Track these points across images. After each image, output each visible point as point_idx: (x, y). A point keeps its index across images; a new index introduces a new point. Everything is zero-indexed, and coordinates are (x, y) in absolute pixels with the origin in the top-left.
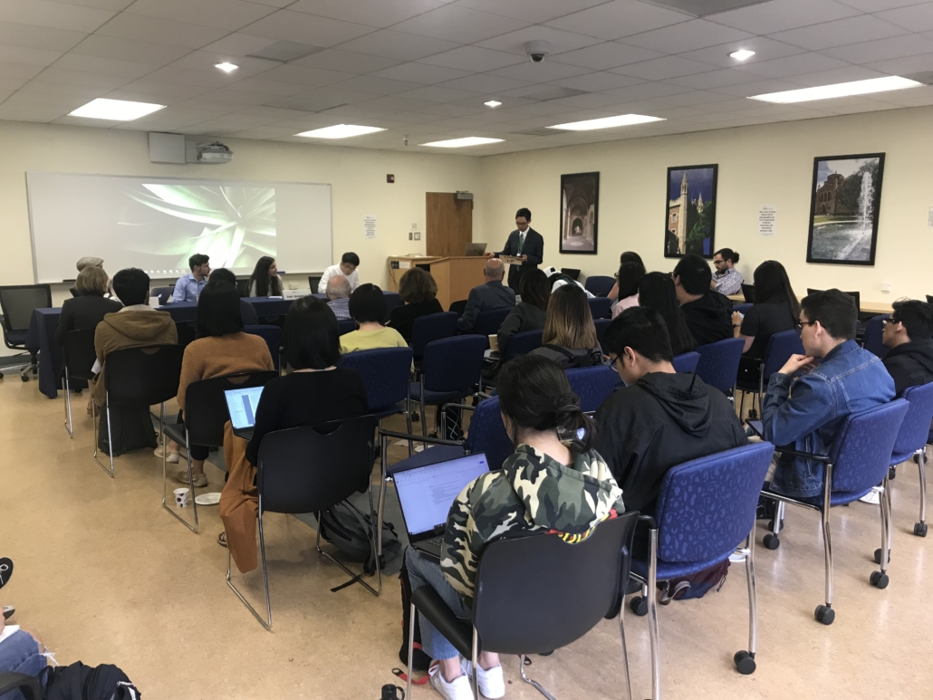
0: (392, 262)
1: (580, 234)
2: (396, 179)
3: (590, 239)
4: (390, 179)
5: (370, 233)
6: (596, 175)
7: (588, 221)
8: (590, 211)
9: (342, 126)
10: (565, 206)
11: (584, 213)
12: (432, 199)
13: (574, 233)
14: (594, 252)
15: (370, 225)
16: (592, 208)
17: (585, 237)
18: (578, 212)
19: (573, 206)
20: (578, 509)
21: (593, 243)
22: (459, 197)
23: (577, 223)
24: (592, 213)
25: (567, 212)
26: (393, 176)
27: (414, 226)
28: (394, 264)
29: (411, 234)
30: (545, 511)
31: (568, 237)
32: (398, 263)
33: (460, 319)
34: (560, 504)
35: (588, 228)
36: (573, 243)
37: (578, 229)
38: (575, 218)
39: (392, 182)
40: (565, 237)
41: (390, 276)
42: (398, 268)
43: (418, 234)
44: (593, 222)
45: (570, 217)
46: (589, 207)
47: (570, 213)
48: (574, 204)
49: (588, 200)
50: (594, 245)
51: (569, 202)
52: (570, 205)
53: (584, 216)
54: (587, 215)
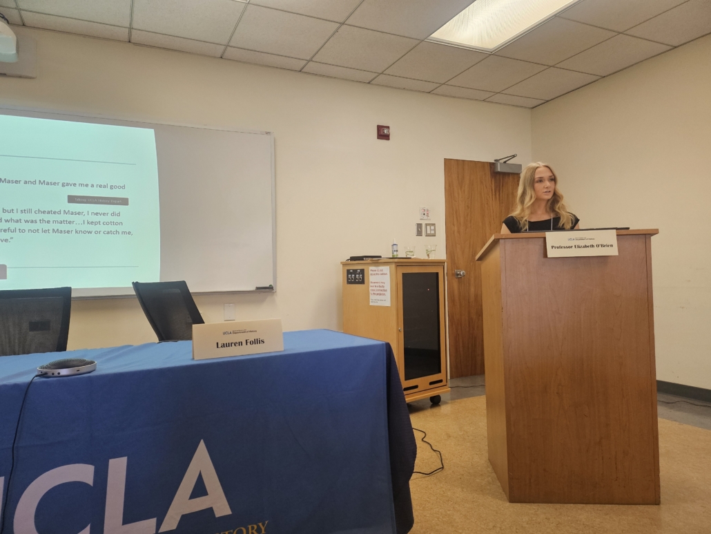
2: (392, 132)
4: (383, 133)
12: (455, 170)
22: (499, 170)
27: (425, 213)
29: (419, 226)
39: (387, 137)
43: (432, 228)
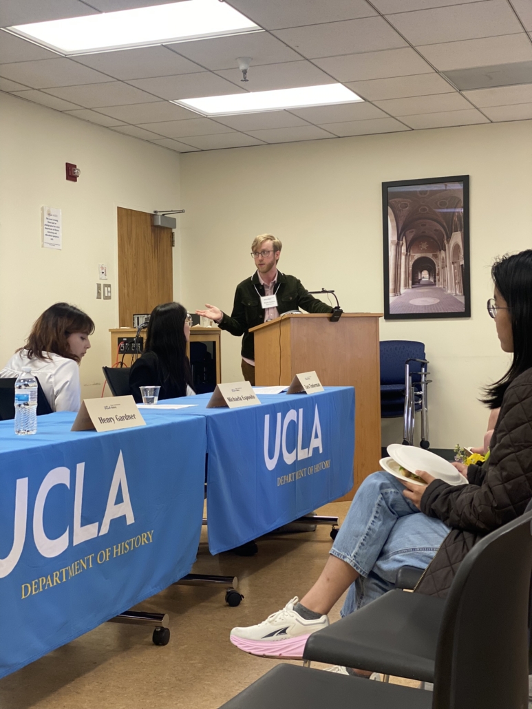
0: (120, 340)
4: (71, 173)
6: (465, 180)
7: (448, 262)
8: (452, 243)
10: (392, 237)
11: (438, 245)
12: (125, 221)
13: (415, 282)
14: (466, 313)
16: (457, 238)
17: (442, 290)
18: (424, 246)
19: (410, 236)
21: (462, 299)
22: (160, 224)
24: (457, 246)
25: (398, 245)
26: (75, 166)
27: (104, 271)
29: (99, 286)
31: (403, 290)
35: (449, 274)
36: (415, 300)
38: (417, 256)
39: (75, 178)
40: (396, 291)
43: (109, 288)
44: (462, 262)
45: (406, 255)
46: (449, 238)
47: (404, 249)
48: (414, 233)
49: (445, 224)
50: (463, 302)
51: (402, 230)
52: (404, 235)
53: (438, 253)
54: (445, 250)
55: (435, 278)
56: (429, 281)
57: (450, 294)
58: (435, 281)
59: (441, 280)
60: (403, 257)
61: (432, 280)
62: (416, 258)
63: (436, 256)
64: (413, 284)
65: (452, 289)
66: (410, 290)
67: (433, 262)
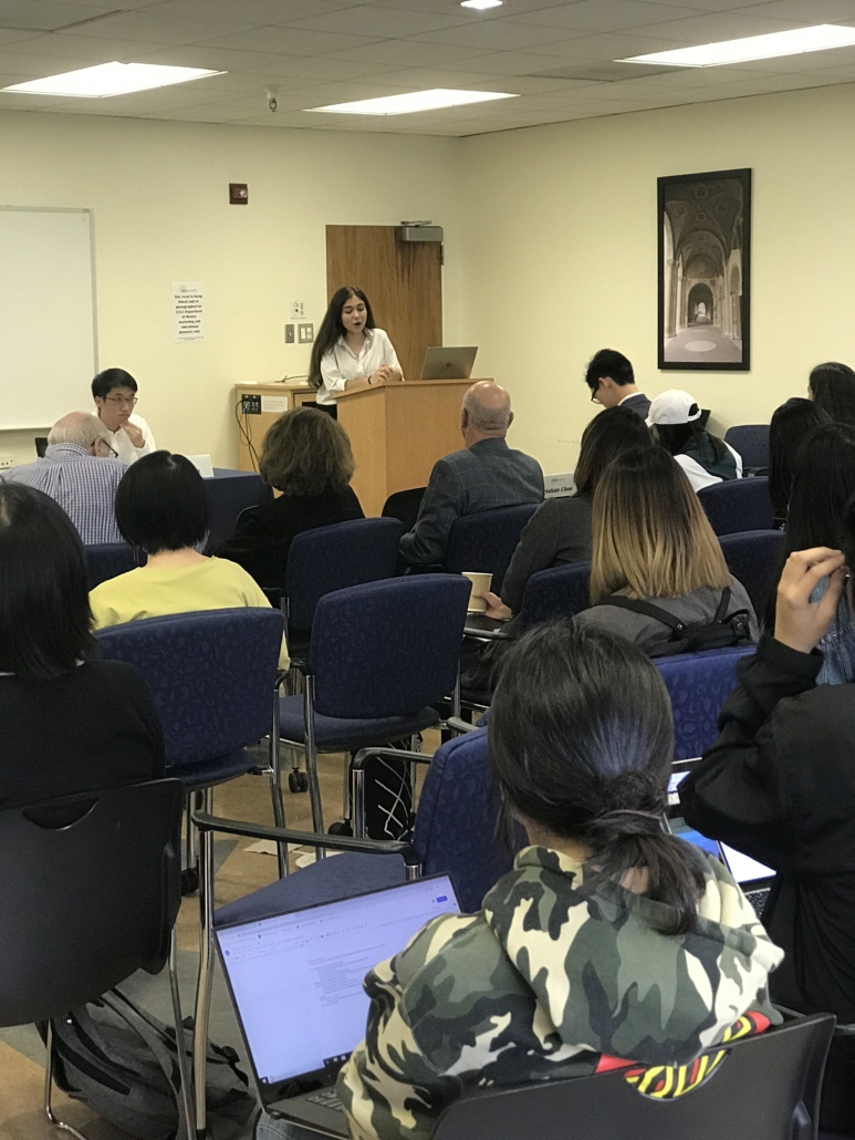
0: (244, 399)
1: (708, 323)
2: (251, 195)
3: (732, 333)
4: (237, 195)
5: (190, 326)
6: (744, 178)
7: (727, 291)
8: (730, 265)
9: (113, 68)
10: (668, 256)
11: (719, 271)
12: (342, 241)
13: (691, 318)
14: (743, 365)
15: (189, 308)
16: (736, 258)
17: (719, 331)
18: (702, 268)
19: (687, 253)
20: (668, 1002)
21: (739, 345)
22: (408, 239)
23: (700, 295)
24: (735, 269)
25: (674, 267)
26: (244, 187)
27: (298, 309)
28: (250, 402)
29: (290, 328)
30: (584, 1006)
31: (678, 330)
32: (258, 399)
33: (409, 536)
34: (623, 987)
35: (727, 307)
36: (690, 343)
37: (702, 306)
38: (694, 282)
39: (244, 201)
40: (671, 330)
41: (239, 431)
42: (259, 412)
43: (309, 330)
44: (740, 294)
45: (683, 280)
46: (727, 257)
47: (680, 271)
48: (690, 250)
49: (724, 239)
50: (741, 348)
51: (679, 245)
52: (681, 252)
53: (716, 278)
54: (723, 275)
55: (712, 314)
56: (705, 318)
57: (727, 338)
58: (712, 318)
59: (719, 317)
60: (679, 283)
61: (709, 317)
62: (693, 285)
63: (713, 283)
64: (689, 321)
65: (729, 331)
66: (686, 330)
67: (710, 291)
